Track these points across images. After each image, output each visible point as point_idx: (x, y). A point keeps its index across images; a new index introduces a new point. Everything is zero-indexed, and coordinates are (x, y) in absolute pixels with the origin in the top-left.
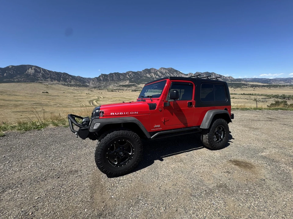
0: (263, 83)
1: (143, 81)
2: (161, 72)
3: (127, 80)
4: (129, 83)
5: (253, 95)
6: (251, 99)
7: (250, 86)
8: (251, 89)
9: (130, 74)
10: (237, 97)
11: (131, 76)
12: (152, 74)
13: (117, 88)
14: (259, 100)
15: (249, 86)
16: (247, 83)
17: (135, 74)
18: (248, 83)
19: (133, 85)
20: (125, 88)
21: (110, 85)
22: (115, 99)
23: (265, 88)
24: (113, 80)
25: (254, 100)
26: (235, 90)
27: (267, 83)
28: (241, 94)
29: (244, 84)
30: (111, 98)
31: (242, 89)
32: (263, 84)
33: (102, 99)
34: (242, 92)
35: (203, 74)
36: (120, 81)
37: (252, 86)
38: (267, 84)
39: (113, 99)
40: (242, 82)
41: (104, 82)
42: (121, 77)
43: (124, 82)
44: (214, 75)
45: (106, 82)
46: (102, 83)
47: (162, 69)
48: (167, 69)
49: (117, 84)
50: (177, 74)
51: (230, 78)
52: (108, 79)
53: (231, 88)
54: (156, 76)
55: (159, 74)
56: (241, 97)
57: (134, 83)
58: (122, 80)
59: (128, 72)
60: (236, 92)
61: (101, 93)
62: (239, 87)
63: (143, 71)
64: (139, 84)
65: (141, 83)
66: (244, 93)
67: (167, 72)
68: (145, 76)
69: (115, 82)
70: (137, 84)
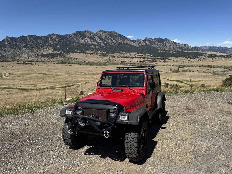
0: (222, 53)
1: (75, 49)
2: (100, 37)
3: (50, 47)
4: (52, 52)
5: (211, 67)
6: (210, 72)
7: (208, 56)
8: (210, 59)
9: (54, 37)
10: (195, 70)
11: (56, 41)
12: (88, 39)
13: (33, 59)
14: (218, 73)
15: (207, 56)
16: (205, 53)
17: (62, 39)
18: (206, 52)
19: (59, 55)
20: (47, 59)
21: (22, 54)
22: (30, 76)
23: (224, 58)
24: (26, 46)
25: (212, 73)
26: (192, 61)
28: (199, 66)
29: (202, 54)
30: (23, 75)
31: (200, 60)
33: (8, 76)
34: (200, 64)
35: (154, 41)
37: (211, 56)
38: (226, 54)
39: (27, 76)
40: (199, 51)
41: (11, 50)
42: (39, 43)
43: (44, 50)
44: (168, 42)
45: (14, 49)
46: (9, 52)
47: (101, 33)
48: (108, 33)
49: (33, 52)
50: (121, 40)
51: (186, 46)
52: (18, 44)
53: (188, 58)
54: (92, 42)
55: (96, 40)
56: (199, 70)
57: (61, 52)
58: (41, 47)
59: (51, 35)
60: (193, 64)
61: (7, 67)
62: (196, 58)
63: (73, 34)
64: (68, 53)
65: (72, 52)
66: (202, 64)
67: (108, 38)
68: (77, 41)
69: (30, 49)
70: (65, 53)
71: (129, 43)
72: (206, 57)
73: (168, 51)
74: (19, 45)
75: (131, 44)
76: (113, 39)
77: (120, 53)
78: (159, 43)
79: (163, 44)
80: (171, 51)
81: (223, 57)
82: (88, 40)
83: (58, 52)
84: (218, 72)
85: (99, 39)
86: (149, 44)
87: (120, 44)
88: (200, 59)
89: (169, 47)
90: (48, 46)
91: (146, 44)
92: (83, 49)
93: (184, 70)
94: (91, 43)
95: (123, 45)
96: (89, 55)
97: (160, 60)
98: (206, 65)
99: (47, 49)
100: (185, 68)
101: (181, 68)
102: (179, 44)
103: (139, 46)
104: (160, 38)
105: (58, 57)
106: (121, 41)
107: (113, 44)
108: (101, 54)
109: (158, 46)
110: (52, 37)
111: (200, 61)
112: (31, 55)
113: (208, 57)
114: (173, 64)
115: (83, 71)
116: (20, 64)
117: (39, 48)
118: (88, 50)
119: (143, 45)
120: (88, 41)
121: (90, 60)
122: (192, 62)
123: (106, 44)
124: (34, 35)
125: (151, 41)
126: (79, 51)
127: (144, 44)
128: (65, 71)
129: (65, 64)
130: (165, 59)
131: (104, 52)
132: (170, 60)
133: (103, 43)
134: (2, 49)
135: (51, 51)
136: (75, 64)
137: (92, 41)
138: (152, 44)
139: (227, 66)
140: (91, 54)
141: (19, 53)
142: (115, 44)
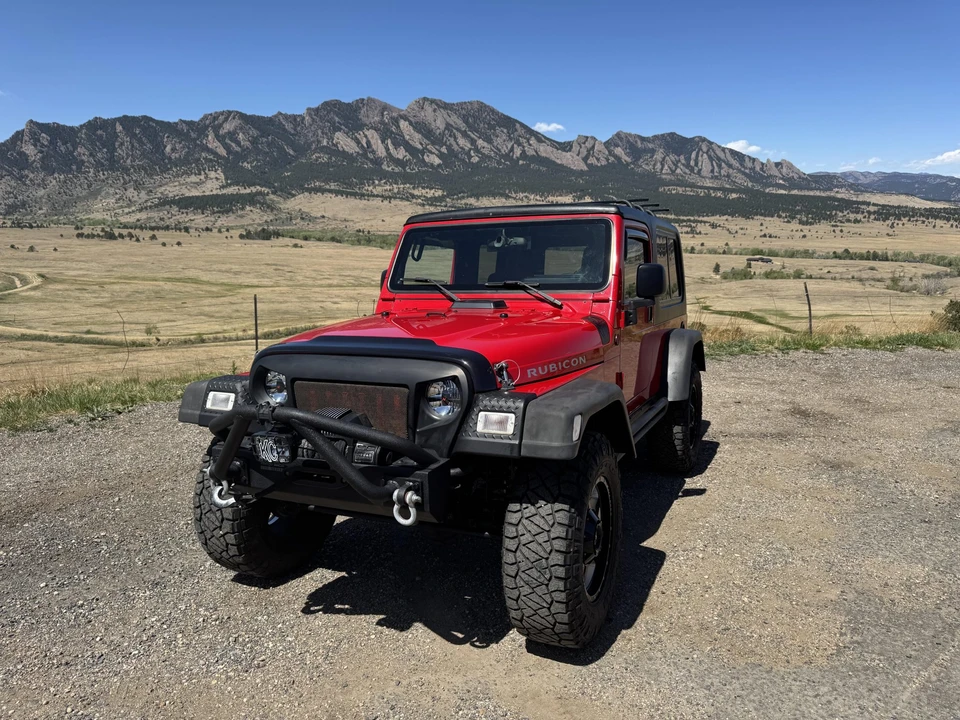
0: (932, 200)
1: (318, 178)
2: (421, 127)
3: (212, 168)
4: (223, 187)
5: (885, 258)
6: (879, 281)
7: (874, 213)
8: (881, 226)
9: (228, 127)
10: (815, 272)
11: (238, 143)
12: (371, 133)
13: (143, 216)
14: (910, 284)
15: (869, 213)
16: (861, 198)
17: (264, 133)
18: (866, 197)
19: (251, 200)
20: (200, 219)
21: (94, 194)
22: (129, 288)
23: (939, 222)
24: (113, 164)
25: (889, 282)
26: (806, 232)
27: (950, 201)
28: (836, 256)
29: (847, 205)
30: (101, 285)
31: (838, 229)
32: (929, 204)
33: (35, 288)
34: (839, 245)
35: (651, 146)
36: (165, 170)
37: (885, 213)
38: (947, 206)
39: (116, 287)
40: (836, 189)
41: (50, 178)
42: (168, 149)
43: (188, 180)
44: (707, 153)
45: (62, 177)
46: (39, 185)
47: (429, 109)
48: (455, 112)
49: (143, 189)
50: (511, 139)
51: (784, 170)
52: (80, 154)
53: (788, 222)
54: (391, 147)
55: (407, 137)
56: (832, 269)
57: (258, 187)
58: (176, 166)
59: (215, 117)
60: (810, 243)
61: (32, 249)
62: (824, 219)
63: (310, 115)
64: (290, 194)
65: (303, 190)
66: (847, 247)
67: (458, 130)
68: (325, 144)
69: (128, 175)
70: (274, 193)
71: (544, 155)
72: (865, 217)
73: (708, 188)
74: (85, 158)
75: (553, 158)
76: (479, 138)
77: (507, 197)
78: (673, 157)
79: (688, 159)
80: (719, 189)
81: (936, 217)
82: (373, 137)
83: (248, 191)
84: (911, 279)
85: (418, 136)
86: (629, 160)
87: (507, 156)
88: (838, 224)
89: (712, 171)
90: (202, 165)
91: (616, 156)
92: (351, 176)
93: (772, 272)
94: (385, 154)
95: (521, 162)
96: (375, 202)
98: (864, 252)
99: (200, 174)
100: (777, 263)
101: (760, 263)
102: (754, 160)
103: (586, 168)
104: (675, 133)
105: (248, 208)
106: (513, 147)
107: (477, 159)
108: (427, 199)
109: (666, 167)
110: (220, 126)
111: (838, 232)
112: (133, 200)
113: (872, 217)
114: (727, 244)
115: (350, 270)
116: (88, 236)
117: (168, 169)
118: (370, 181)
119: (604, 163)
120: (372, 142)
121: (380, 222)
122: (804, 236)
123: (449, 158)
124: (145, 118)
125: (637, 147)
126: (333, 186)
127: (608, 160)
128: (276, 270)
129: (274, 241)
130: (695, 221)
131: (439, 193)
132: (714, 226)
133: (437, 152)
134: (10, 174)
135: (217, 184)
136: (319, 240)
137: (389, 141)
138: (640, 158)
139: (951, 256)
140: (383, 197)
141: (84, 193)
142: (484, 157)
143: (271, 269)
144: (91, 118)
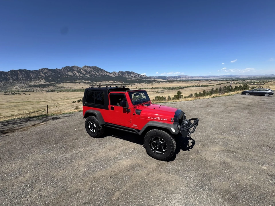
0: (164, 80)
1: (65, 80)
2: (85, 70)
3: (42, 79)
4: (44, 83)
7: (157, 82)
9: (45, 71)
10: (150, 91)
11: (48, 74)
12: (75, 72)
13: (25, 89)
17: (53, 72)
18: (155, 80)
19: (51, 85)
20: (39, 89)
21: (13, 85)
24: (17, 79)
28: (151, 88)
29: (153, 81)
35: (125, 73)
36: (31, 80)
38: (166, 80)
40: (152, 79)
42: (31, 76)
43: (36, 82)
44: (133, 74)
45: (4, 82)
47: (86, 68)
48: (91, 68)
49: (25, 84)
50: (102, 72)
51: (145, 76)
52: (8, 77)
53: (145, 84)
54: (80, 74)
55: (83, 72)
57: (53, 82)
58: (33, 79)
59: (42, 69)
60: (148, 87)
62: (150, 83)
63: (63, 69)
64: (59, 83)
65: (62, 82)
66: (153, 87)
67: (92, 71)
68: (66, 74)
69: (21, 81)
70: (56, 83)
71: (108, 75)
72: (155, 82)
73: (134, 79)
74: (10, 78)
76: (96, 72)
77: (102, 82)
79: (131, 75)
80: (136, 79)
81: (164, 82)
83: (50, 83)
85: (85, 72)
86: (121, 75)
87: (101, 75)
88: (152, 84)
89: (134, 77)
90: (39, 78)
92: (72, 80)
94: (78, 75)
95: (104, 76)
97: (129, 85)
99: (39, 80)
102: (140, 75)
103: (115, 77)
104: (128, 71)
108: (87, 83)
109: (127, 76)
110: (43, 71)
112: (23, 86)
114: (136, 87)
116: (7, 94)
118: (76, 80)
119: (118, 76)
121: (78, 87)
123: (91, 75)
124: (25, 70)
125: (123, 73)
126: (68, 81)
129: (54, 92)
130: (132, 84)
131: (89, 81)
132: (135, 85)
133: (89, 75)
135: (43, 82)
136: (63, 91)
138: (123, 75)
140: (78, 83)
141: (10, 85)
142: (97, 75)
143: (49, 98)
144: (11, 70)
